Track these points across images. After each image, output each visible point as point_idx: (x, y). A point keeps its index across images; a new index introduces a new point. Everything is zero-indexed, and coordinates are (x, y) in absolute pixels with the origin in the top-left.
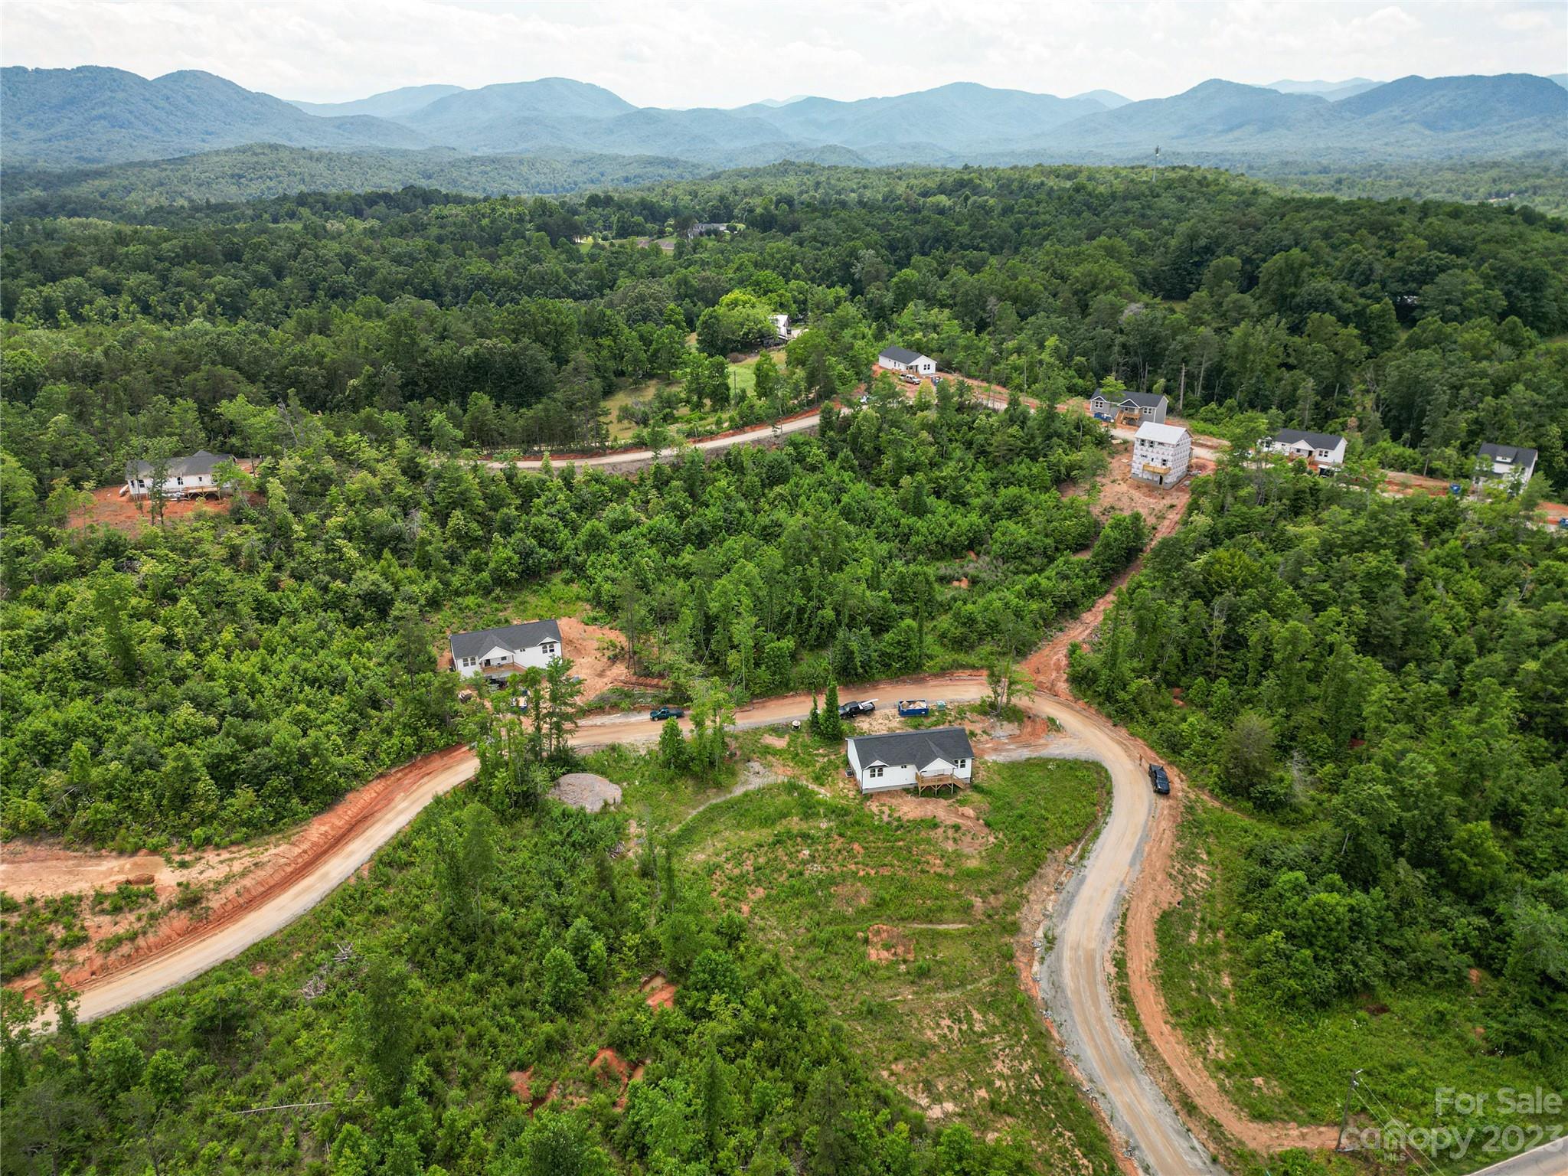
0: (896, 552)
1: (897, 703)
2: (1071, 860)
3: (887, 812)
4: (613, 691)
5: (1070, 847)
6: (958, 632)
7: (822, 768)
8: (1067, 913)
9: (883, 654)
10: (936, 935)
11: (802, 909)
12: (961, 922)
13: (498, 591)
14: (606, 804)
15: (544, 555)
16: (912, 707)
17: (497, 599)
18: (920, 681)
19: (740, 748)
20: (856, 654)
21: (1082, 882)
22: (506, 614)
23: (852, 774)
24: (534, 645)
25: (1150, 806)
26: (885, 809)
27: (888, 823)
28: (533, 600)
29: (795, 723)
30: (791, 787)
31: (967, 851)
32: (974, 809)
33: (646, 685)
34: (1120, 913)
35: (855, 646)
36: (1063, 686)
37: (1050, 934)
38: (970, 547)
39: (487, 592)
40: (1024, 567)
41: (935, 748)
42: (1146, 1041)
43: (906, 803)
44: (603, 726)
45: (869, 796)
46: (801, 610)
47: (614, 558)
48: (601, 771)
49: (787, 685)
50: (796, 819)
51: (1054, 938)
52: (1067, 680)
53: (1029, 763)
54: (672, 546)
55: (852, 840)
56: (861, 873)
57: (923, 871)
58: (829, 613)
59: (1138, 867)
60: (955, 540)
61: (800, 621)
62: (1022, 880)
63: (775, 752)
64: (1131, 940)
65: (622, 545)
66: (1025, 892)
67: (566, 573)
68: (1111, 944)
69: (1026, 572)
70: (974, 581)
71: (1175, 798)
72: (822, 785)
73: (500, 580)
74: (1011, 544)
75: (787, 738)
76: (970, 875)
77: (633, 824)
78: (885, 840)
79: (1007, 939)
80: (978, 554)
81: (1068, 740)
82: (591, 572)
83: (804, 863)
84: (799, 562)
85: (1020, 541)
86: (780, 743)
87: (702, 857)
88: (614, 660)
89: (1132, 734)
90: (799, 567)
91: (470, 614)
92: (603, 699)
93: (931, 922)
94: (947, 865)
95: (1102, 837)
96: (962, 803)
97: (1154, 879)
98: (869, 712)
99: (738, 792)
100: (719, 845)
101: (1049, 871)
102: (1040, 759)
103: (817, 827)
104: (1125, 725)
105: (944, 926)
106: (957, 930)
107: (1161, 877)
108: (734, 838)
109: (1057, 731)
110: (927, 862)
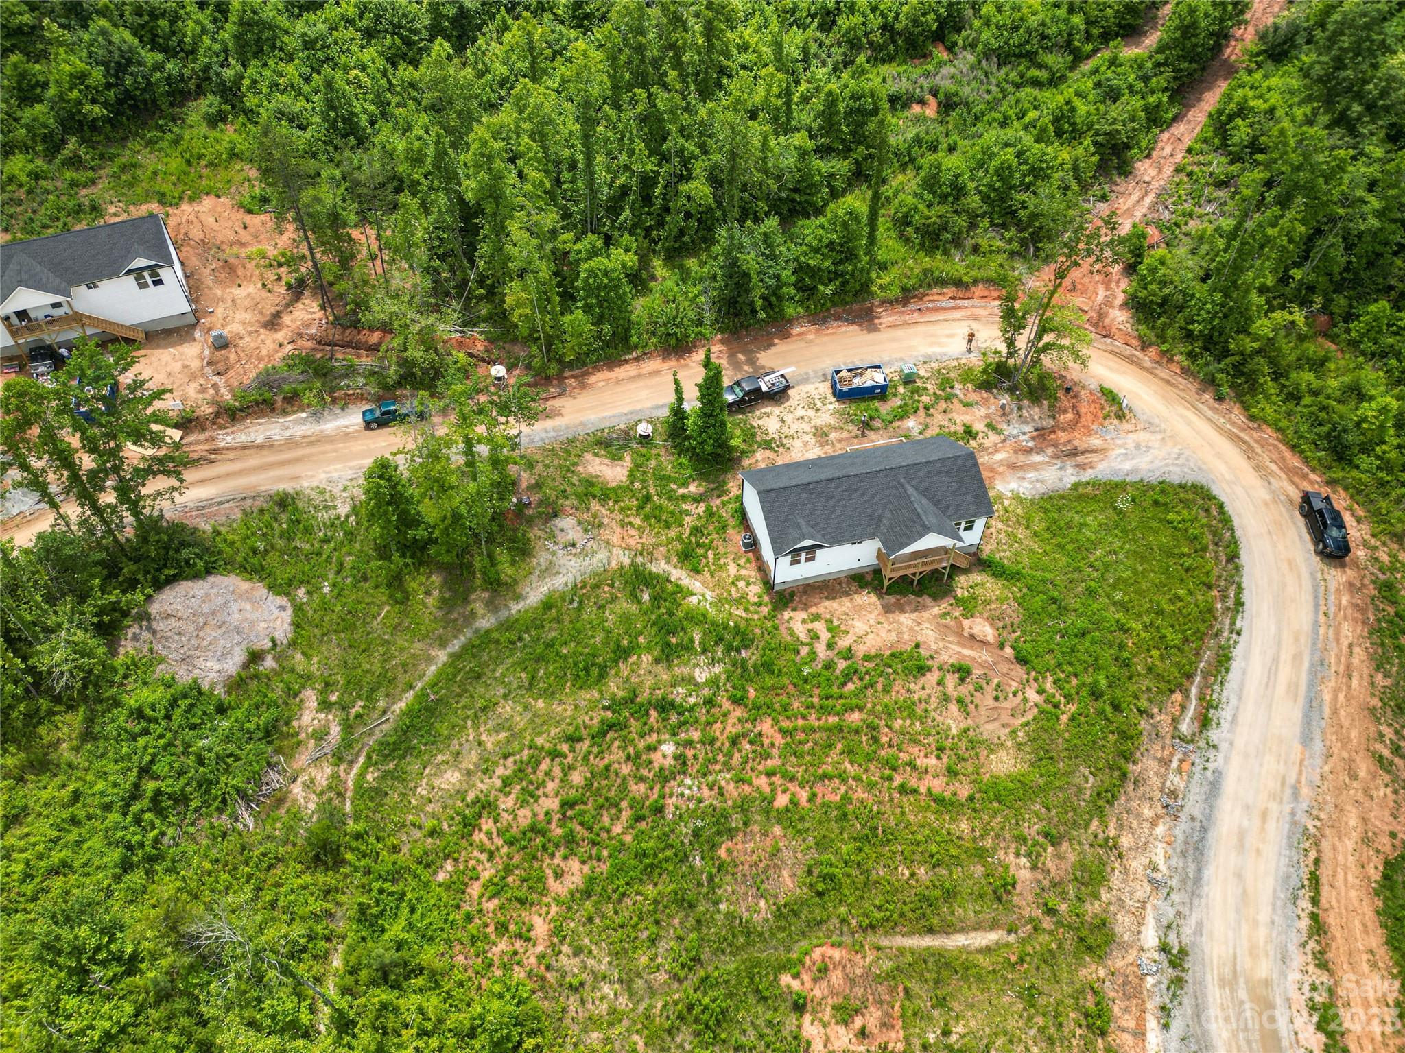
0: (814, 47)
1: (830, 371)
2: (1184, 727)
3: (825, 636)
4: (293, 362)
5: (1177, 697)
6: (935, 214)
7: (696, 531)
8: (1198, 879)
9: (801, 269)
10: (945, 964)
11: (656, 914)
12: (994, 926)
13: (72, 144)
14: (255, 657)
15: (159, 67)
16: (857, 383)
17: (75, 162)
18: (865, 319)
19: (538, 486)
20: (755, 279)
21: (1214, 788)
22: (95, 191)
23: (752, 545)
24: (114, 274)
25: (1315, 588)
26: (819, 627)
27: (828, 666)
28: (148, 160)
29: (644, 429)
30: (638, 579)
31: (990, 730)
32: (992, 620)
33: (358, 346)
34: (1305, 873)
35: (750, 259)
36: (1120, 317)
37: (1172, 939)
38: (939, 37)
39: (53, 146)
40: (1034, 72)
41: (921, 503)
43: (858, 609)
44: (268, 446)
45: (784, 598)
46: (648, 182)
47: (292, 71)
48: (253, 568)
49: (626, 338)
50: (647, 659)
51: (1183, 952)
52: (1125, 305)
53: (1081, 495)
54: (408, 43)
55: (757, 711)
56: (782, 801)
57: (903, 789)
58: (698, 188)
59: (1318, 746)
60: (916, 22)
61: (647, 199)
62: (1106, 797)
63: (607, 495)
64: (1337, 954)
65: (309, 44)
66: (1112, 832)
67: (208, 103)
68: (1301, 965)
69: (1036, 83)
70: (948, 105)
71: (1356, 564)
72: (696, 571)
73: (74, 123)
74: (1015, 28)
75: (628, 460)
76: (1000, 795)
77: (310, 698)
78: (824, 710)
79: (1092, 971)
80: (950, 49)
81: (1142, 436)
82: (251, 101)
83: (664, 777)
84: (641, 80)
85: (1033, 21)
86: (613, 473)
87: (452, 778)
88: (297, 290)
89: (1252, 418)
90: (641, 93)
91: (22, 194)
92: (268, 382)
93: (931, 931)
94: (952, 773)
95: (1236, 665)
96: (969, 606)
97: (1354, 776)
98: (778, 395)
99: (535, 593)
100: (489, 741)
101: (1146, 766)
102: (1095, 484)
103: (689, 680)
104: (1239, 398)
105: (958, 941)
106: (987, 950)
107: (1364, 767)
108: (521, 722)
109: (1121, 417)
110: (911, 764)
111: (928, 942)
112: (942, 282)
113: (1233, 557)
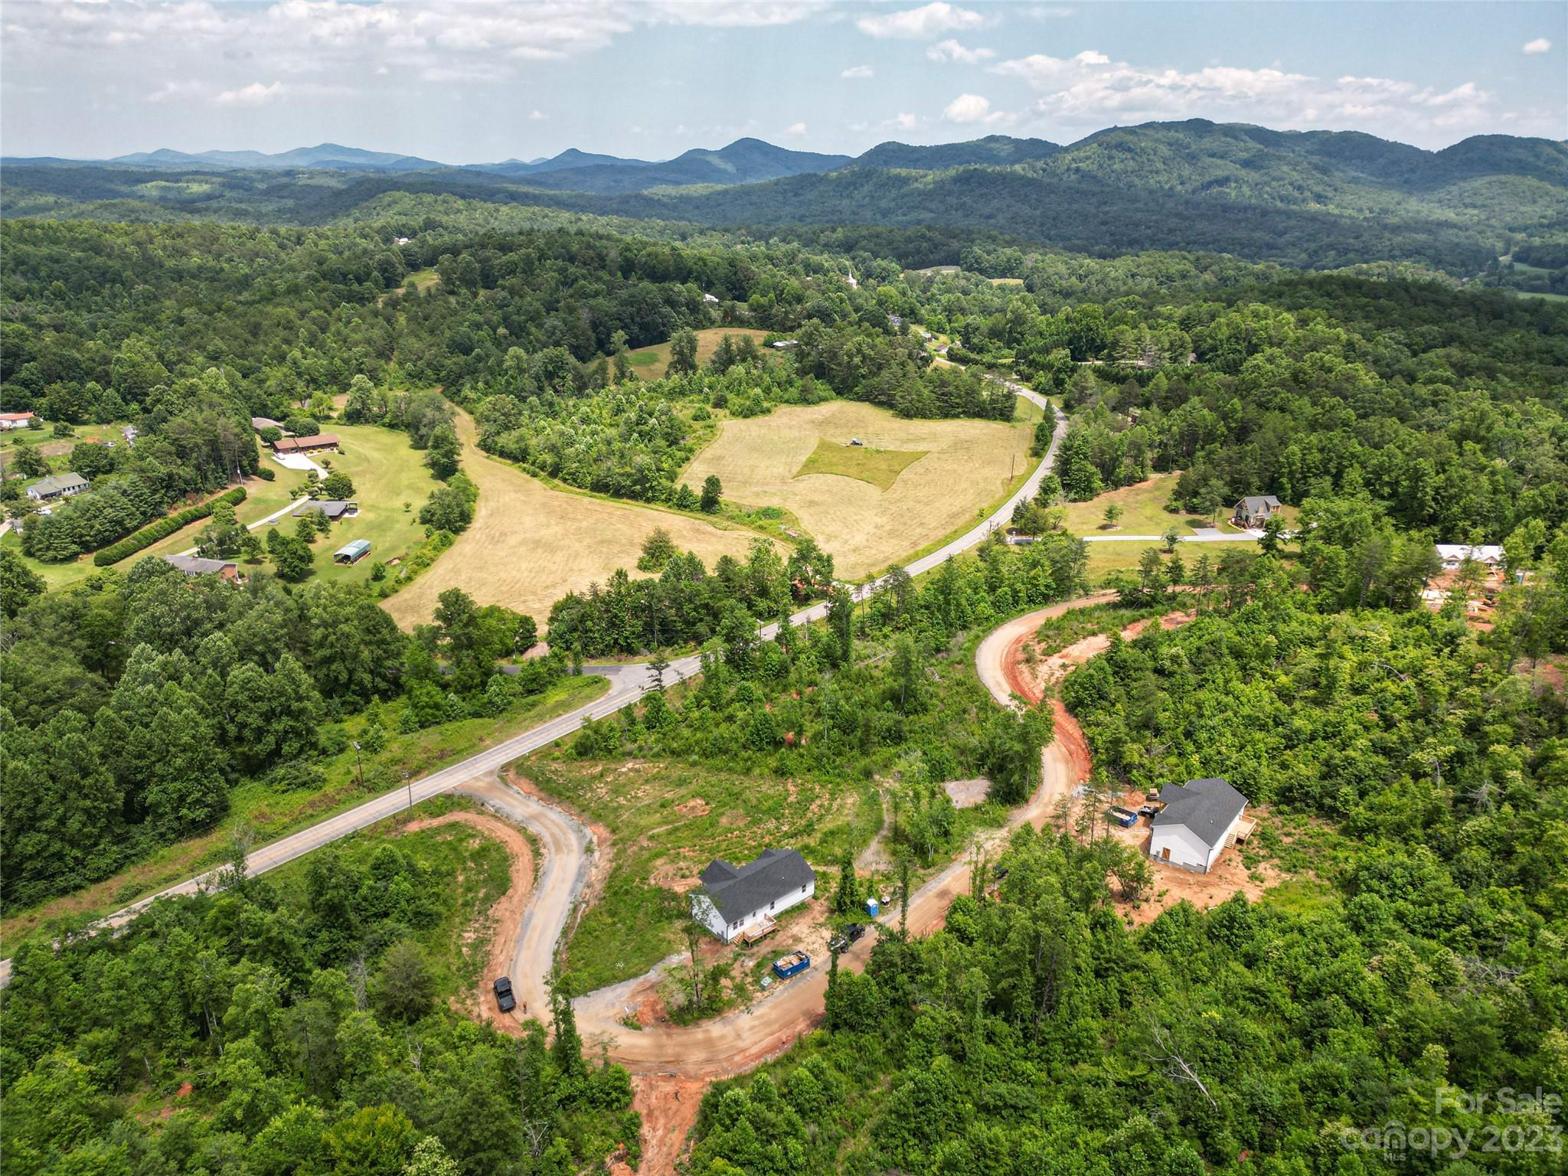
2: (584, 905)
5: (587, 913)
8: (579, 870)
10: (667, 823)
21: (572, 891)
34: (539, 880)
37: (589, 855)
42: (519, 831)
51: (585, 854)
59: (526, 914)
64: (530, 869)
66: (614, 864)
68: (545, 862)
76: (658, 855)
79: (617, 837)
81: (613, 1011)
93: (673, 827)
95: (560, 931)
101: (599, 888)
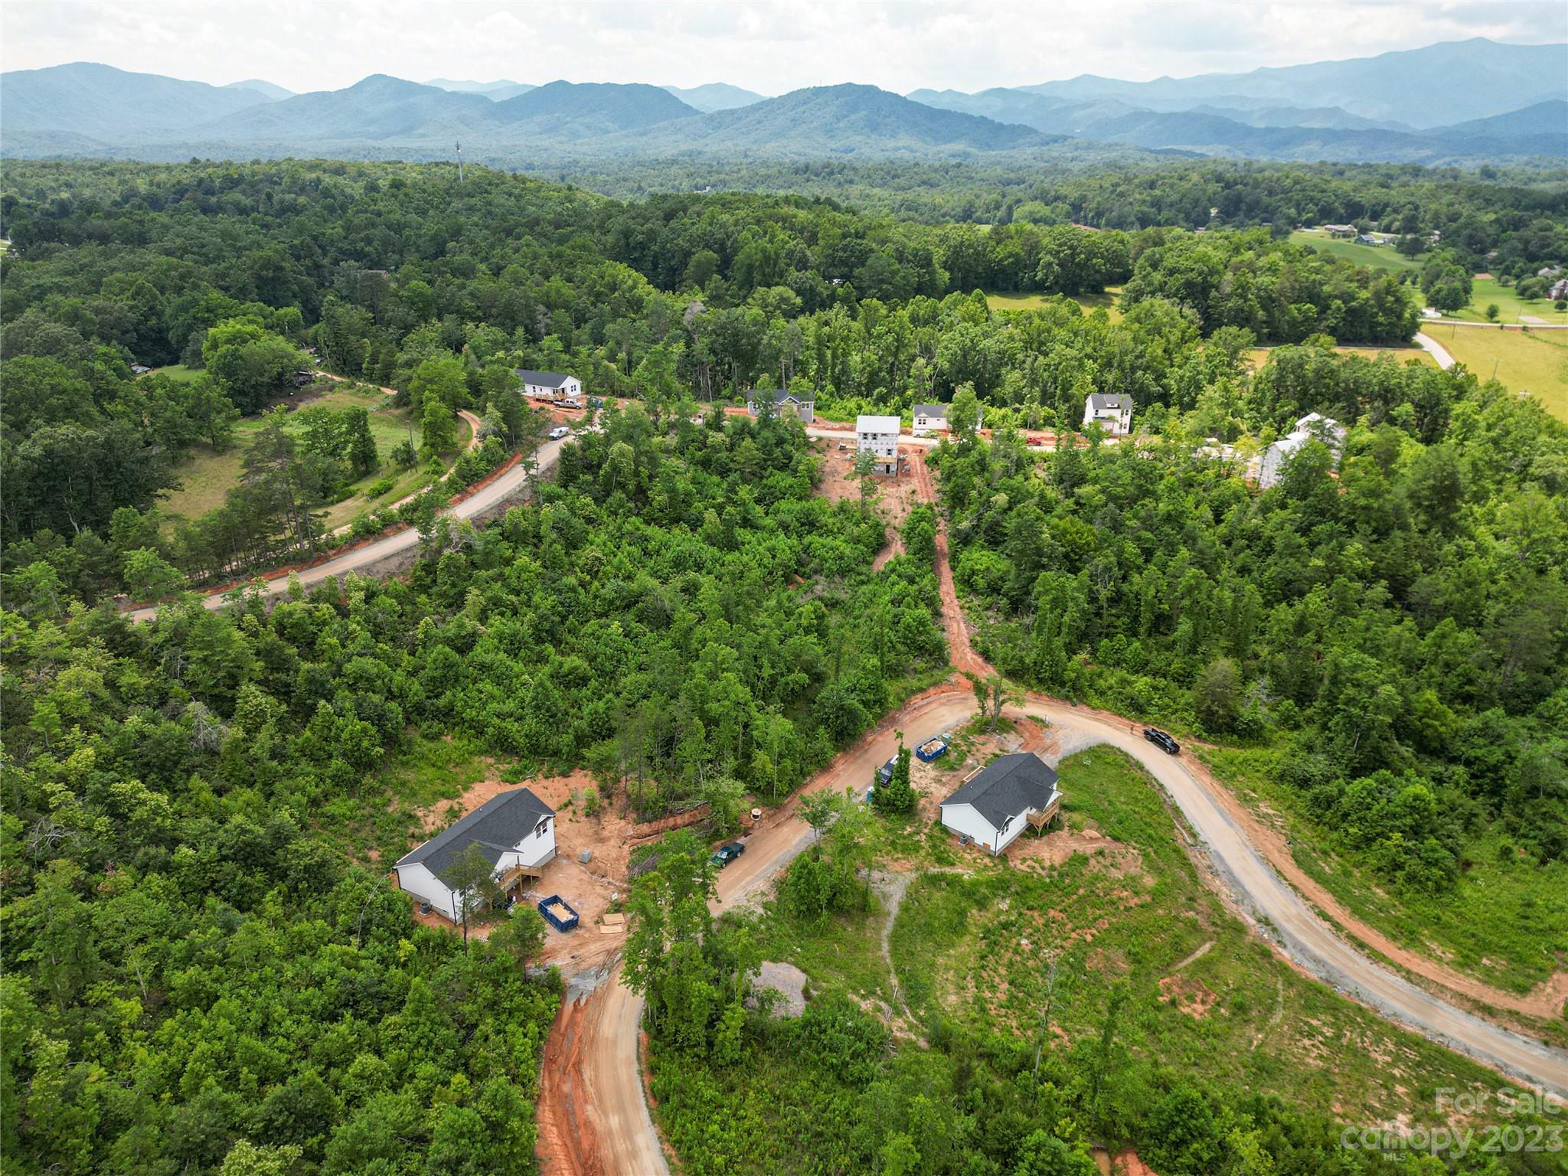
3: (1036, 865)
7: (932, 847)
12: (1204, 941)
14: (805, 993)
16: (934, 749)
21: (1220, 858)
23: (965, 841)
24: (528, 832)
25: (1180, 767)
26: (1031, 863)
27: (1050, 877)
30: (931, 880)
31: (1133, 871)
32: (1090, 828)
42: (1409, 972)
43: (1037, 848)
45: (1005, 856)
50: (974, 911)
52: (1002, 677)
53: (1066, 766)
55: (1043, 909)
56: (1089, 938)
57: (1126, 909)
59: (1236, 825)
62: (1193, 877)
68: (1301, 902)
71: (1186, 752)
72: (953, 865)
74: (841, 558)
76: (1160, 893)
77: (853, 996)
78: (1067, 895)
83: (1035, 953)
85: (847, 553)
87: (953, 998)
89: (1094, 709)
92: (643, 867)
93: (1188, 955)
94: (1136, 894)
95: (1183, 810)
96: (1076, 827)
97: (1255, 831)
99: (893, 907)
100: (950, 977)
101: (1194, 861)
102: (1067, 758)
103: (1000, 912)
104: (1082, 702)
105: (1199, 954)
106: (1211, 951)
107: (1256, 826)
108: (952, 963)
109: (1047, 726)
110: (1120, 899)
111: (1190, 960)
112: (913, 692)
113: (1142, 768)
